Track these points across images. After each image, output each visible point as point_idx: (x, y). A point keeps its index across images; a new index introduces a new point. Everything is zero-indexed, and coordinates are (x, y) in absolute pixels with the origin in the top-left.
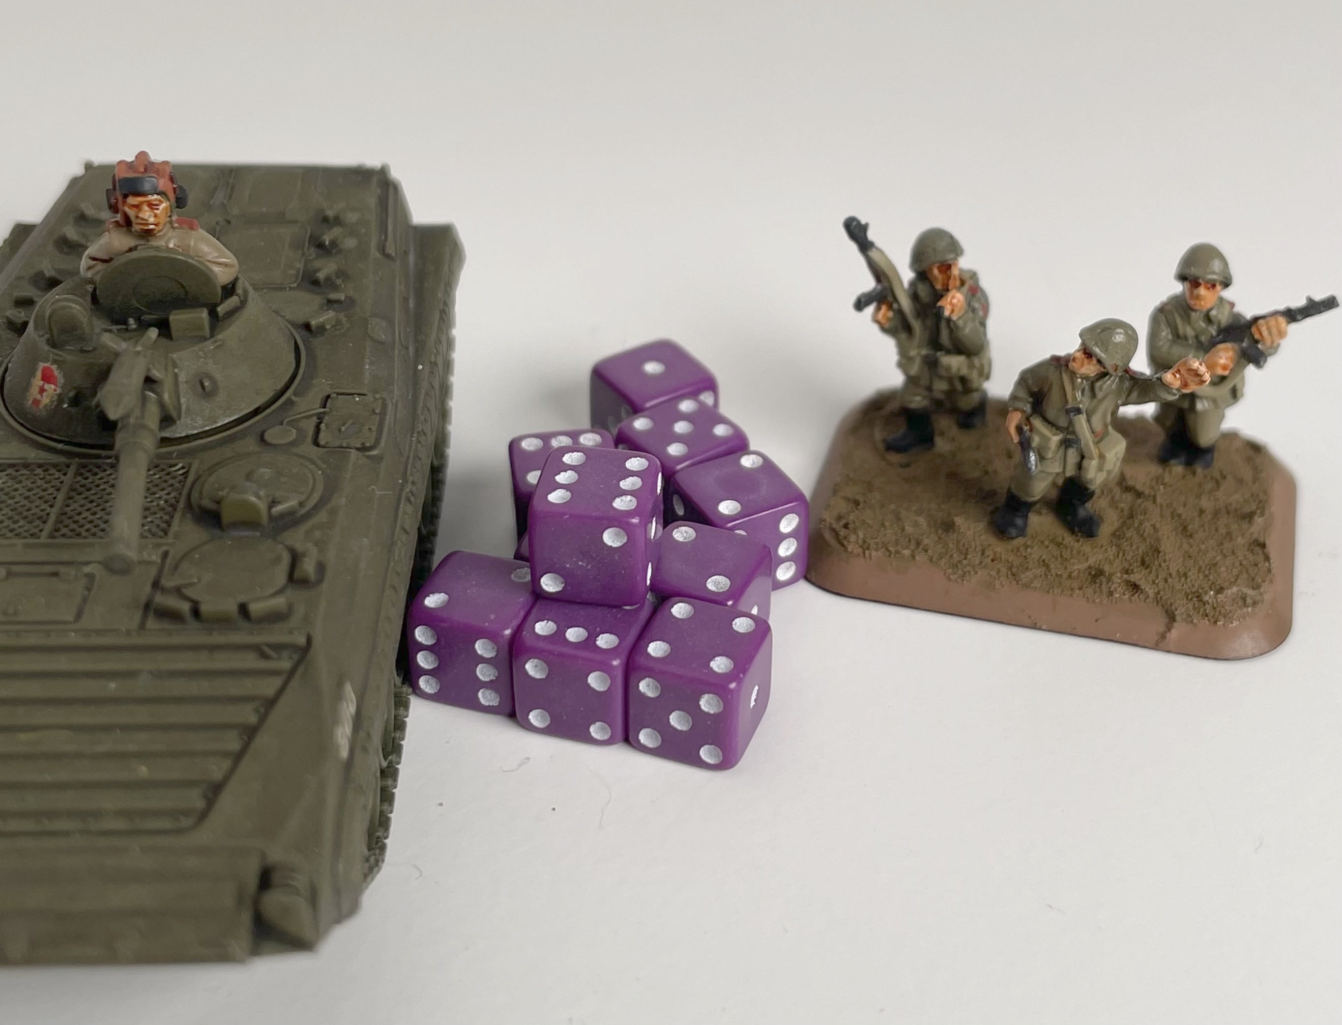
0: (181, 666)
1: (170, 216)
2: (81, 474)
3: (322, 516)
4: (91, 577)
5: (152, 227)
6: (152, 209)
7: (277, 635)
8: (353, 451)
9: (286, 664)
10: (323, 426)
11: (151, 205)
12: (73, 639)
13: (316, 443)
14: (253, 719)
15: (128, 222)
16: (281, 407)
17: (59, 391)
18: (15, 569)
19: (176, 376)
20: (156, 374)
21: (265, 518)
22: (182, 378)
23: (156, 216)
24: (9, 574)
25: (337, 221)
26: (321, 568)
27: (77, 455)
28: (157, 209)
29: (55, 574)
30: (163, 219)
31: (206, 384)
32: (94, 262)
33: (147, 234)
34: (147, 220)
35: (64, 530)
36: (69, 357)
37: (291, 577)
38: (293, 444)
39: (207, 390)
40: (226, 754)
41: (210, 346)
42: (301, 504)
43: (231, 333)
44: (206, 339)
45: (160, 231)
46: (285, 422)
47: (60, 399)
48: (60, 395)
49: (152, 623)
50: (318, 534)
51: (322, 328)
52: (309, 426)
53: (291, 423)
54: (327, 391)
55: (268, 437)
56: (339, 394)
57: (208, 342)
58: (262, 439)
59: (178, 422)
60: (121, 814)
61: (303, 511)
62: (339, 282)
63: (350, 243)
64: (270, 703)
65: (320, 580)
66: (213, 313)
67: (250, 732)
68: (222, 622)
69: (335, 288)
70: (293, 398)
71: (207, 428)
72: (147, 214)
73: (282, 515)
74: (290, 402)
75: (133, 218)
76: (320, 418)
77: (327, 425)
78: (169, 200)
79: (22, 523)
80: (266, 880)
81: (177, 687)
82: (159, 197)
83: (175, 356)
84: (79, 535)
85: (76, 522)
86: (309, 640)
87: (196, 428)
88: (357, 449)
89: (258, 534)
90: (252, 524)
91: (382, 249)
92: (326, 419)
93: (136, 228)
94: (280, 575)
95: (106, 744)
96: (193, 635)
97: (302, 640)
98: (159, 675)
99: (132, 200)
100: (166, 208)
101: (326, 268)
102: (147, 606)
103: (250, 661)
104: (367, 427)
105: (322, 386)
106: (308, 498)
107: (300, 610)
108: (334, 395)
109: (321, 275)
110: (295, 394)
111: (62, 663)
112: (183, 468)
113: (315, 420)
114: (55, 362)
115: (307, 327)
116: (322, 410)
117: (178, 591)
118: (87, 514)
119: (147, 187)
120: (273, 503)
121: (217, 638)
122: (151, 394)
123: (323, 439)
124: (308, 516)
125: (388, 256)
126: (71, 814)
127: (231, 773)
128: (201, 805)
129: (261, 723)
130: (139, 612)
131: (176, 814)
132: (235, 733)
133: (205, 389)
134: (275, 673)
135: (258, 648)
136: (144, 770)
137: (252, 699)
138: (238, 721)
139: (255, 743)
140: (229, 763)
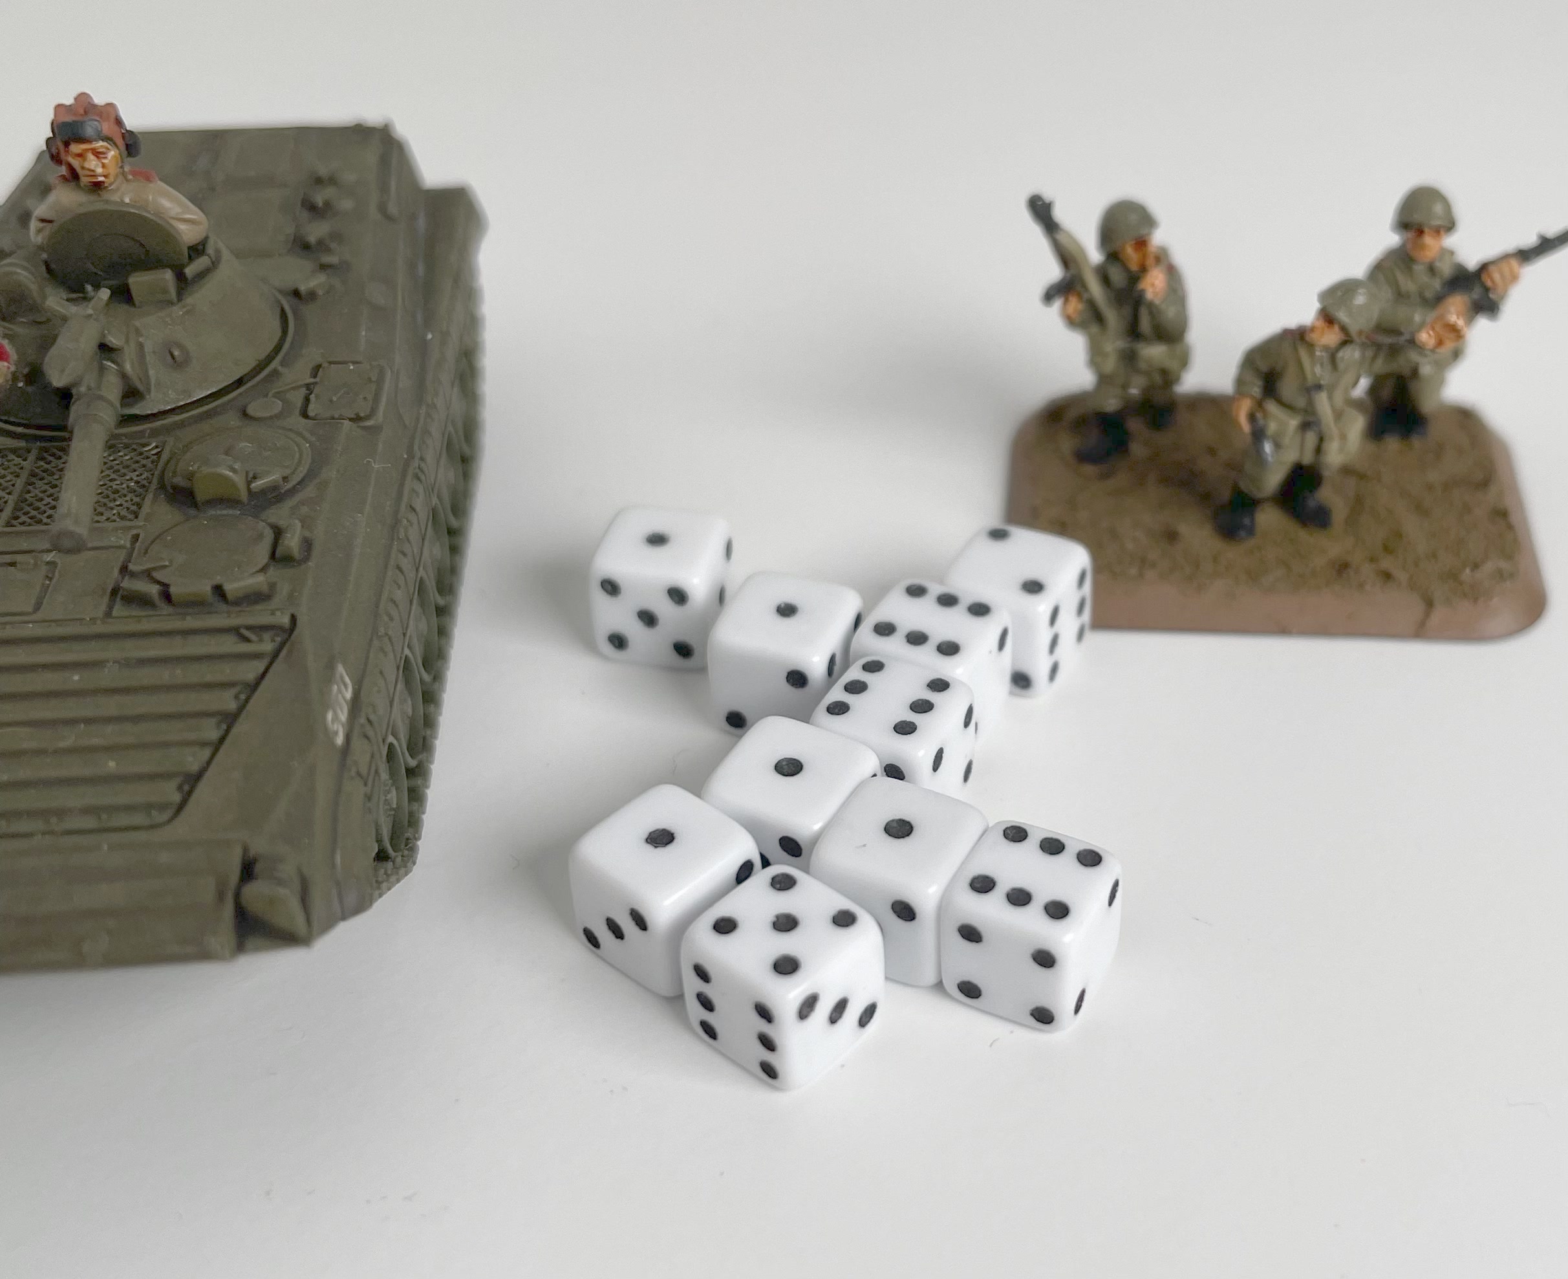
0: (152, 653)
1: (122, 167)
2: (43, 459)
3: (309, 491)
4: (52, 564)
5: (101, 179)
6: (98, 157)
7: (259, 616)
8: (346, 422)
9: (268, 647)
10: (312, 397)
11: (97, 154)
12: (30, 630)
13: (305, 415)
14: (232, 706)
15: (74, 175)
16: (266, 378)
17: (13, 368)
19: (141, 346)
20: (113, 340)
21: (244, 496)
22: (148, 348)
23: (104, 166)
25: (332, 181)
26: (307, 544)
27: (38, 438)
28: (106, 158)
29: (13, 564)
30: (113, 170)
31: (176, 353)
32: (45, 224)
33: (97, 187)
34: (93, 171)
36: (20, 331)
37: (273, 555)
38: (277, 416)
40: (204, 744)
41: (177, 311)
42: (285, 479)
43: (202, 297)
44: (172, 304)
45: (111, 184)
46: (270, 394)
47: (15, 378)
48: (14, 374)
49: (119, 610)
50: (305, 510)
51: (312, 296)
52: (297, 398)
53: (278, 395)
54: (319, 360)
55: (250, 411)
56: (330, 363)
57: (175, 308)
58: (245, 414)
59: (148, 397)
60: (87, 811)
61: (289, 486)
62: (333, 245)
63: (347, 204)
64: (253, 689)
65: (306, 559)
66: (180, 277)
67: (230, 719)
68: (195, 604)
69: (328, 250)
70: (280, 368)
71: (182, 403)
72: (92, 163)
73: (263, 492)
74: (275, 373)
75: (78, 170)
76: (309, 387)
77: (317, 397)
78: (116, 145)
80: (248, 871)
81: (146, 676)
82: (105, 144)
83: (137, 324)
84: (40, 522)
85: (37, 509)
86: (293, 619)
87: (168, 403)
88: (351, 420)
89: (237, 512)
90: (229, 501)
91: (383, 209)
92: (317, 390)
93: (84, 180)
94: (262, 553)
95: (69, 738)
96: (164, 619)
97: (286, 620)
98: (127, 664)
99: (75, 148)
100: (114, 157)
101: (316, 231)
102: (115, 592)
103: (229, 645)
104: (361, 397)
105: (313, 354)
106: (293, 473)
107: (284, 589)
108: (325, 365)
109: (312, 239)
110: (282, 364)
111: (19, 656)
112: (157, 447)
113: (304, 391)
115: (296, 293)
116: (312, 380)
117: (148, 575)
119: (89, 131)
120: (255, 478)
121: (191, 622)
122: (109, 364)
123: (312, 410)
124: (293, 491)
125: (389, 218)
126: (31, 814)
127: (209, 763)
128: (177, 798)
129: (241, 708)
130: (106, 599)
131: (148, 807)
132: (213, 721)
133: (176, 360)
134: (257, 656)
135: (235, 631)
136: (112, 764)
137: (232, 685)
138: (215, 706)
139: (235, 731)
140: (206, 753)
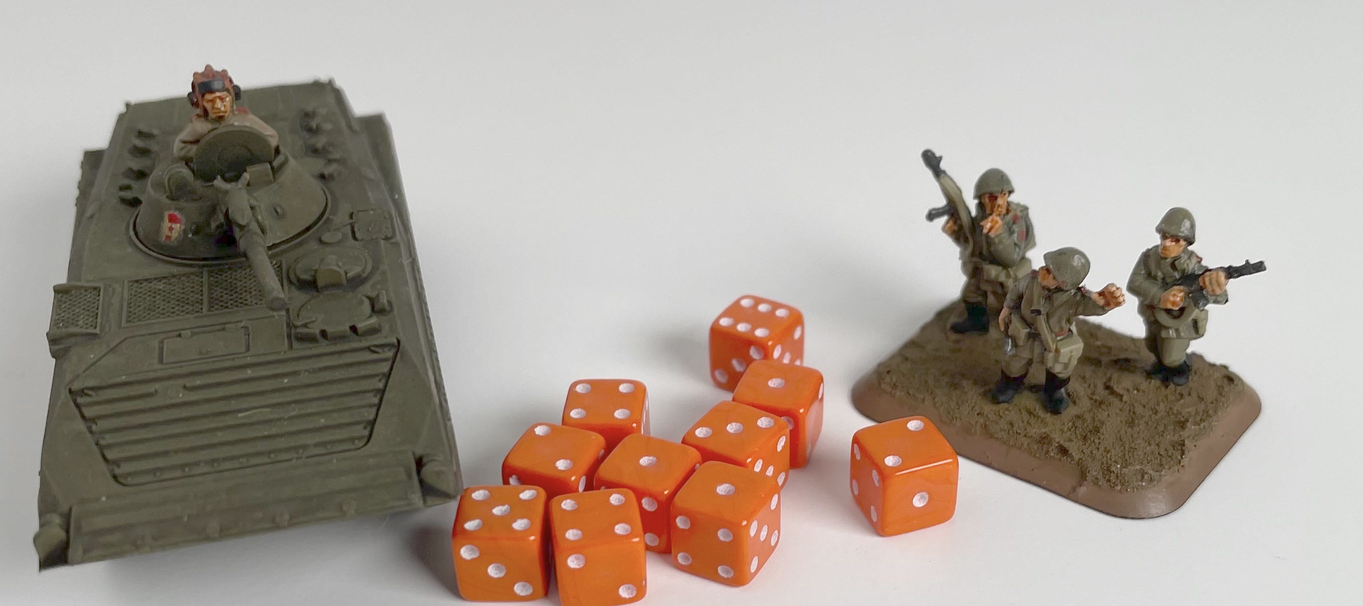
0: (325, 365)
1: (231, 106)
2: (213, 276)
3: (377, 277)
4: (246, 328)
5: (222, 114)
6: (222, 101)
7: (378, 339)
8: (381, 241)
9: (390, 354)
10: (356, 229)
11: (220, 99)
12: (250, 360)
13: (356, 239)
14: (381, 385)
15: (206, 113)
16: (325, 223)
18: (197, 330)
21: (345, 282)
23: (224, 106)
24: (193, 334)
25: (315, 114)
26: (390, 303)
27: (204, 266)
28: (225, 102)
29: (224, 329)
30: (229, 108)
31: (279, 210)
32: (185, 144)
33: (220, 119)
34: (218, 109)
35: (216, 307)
36: (185, 205)
37: (373, 309)
38: (341, 241)
39: (279, 213)
40: (371, 406)
41: (275, 186)
42: (363, 270)
43: (283, 178)
44: (272, 182)
45: (229, 117)
46: (331, 230)
47: (185, 231)
49: (296, 344)
50: (379, 285)
51: (332, 177)
52: (347, 231)
53: (335, 230)
54: (350, 210)
55: (324, 239)
56: (358, 211)
57: (274, 184)
58: (321, 241)
60: (317, 445)
61: (366, 274)
62: (331, 149)
63: (328, 126)
64: (388, 376)
65: (392, 310)
66: (272, 166)
67: (382, 392)
68: (342, 338)
69: (330, 152)
70: (331, 217)
71: (285, 239)
72: (219, 105)
73: (354, 278)
75: (209, 109)
76: (352, 225)
77: (358, 228)
78: (231, 95)
79: (186, 306)
80: (420, 463)
81: (326, 376)
82: (224, 94)
83: (255, 195)
84: (227, 307)
85: (222, 301)
86: (399, 342)
88: (383, 239)
89: (341, 291)
90: (336, 285)
91: (350, 128)
92: (356, 225)
93: (212, 115)
94: (367, 308)
95: (295, 411)
96: (327, 347)
97: (395, 341)
98: (313, 371)
99: (208, 97)
100: (229, 101)
101: (318, 142)
102: (289, 336)
103: (368, 356)
104: (384, 227)
105: (345, 208)
106: (365, 268)
107: (386, 328)
108: (355, 212)
109: (317, 146)
110: (332, 213)
111: (249, 373)
112: (276, 264)
113: (349, 227)
114: (176, 209)
115: (323, 176)
116: (351, 221)
117: (307, 325)
118: (226, 296)
119: (217, 86)
120: (346, 273)
121: (342, 346)
123: (359, 236)
124: (369, 277)
125: (356, 132)
126: (288, 450)
127: (377, 414)
128: (366, 433)
129: (386, 386)
130: (286, 341)
131: (352, 440)
132: (372, 394)
133: (278, 214)
134: (385, 360)
135: (368, 349)
136: (322, 421)
137: (377, 375)
138: (372, 387)
139: (386, 396)
140: (374, 410)
